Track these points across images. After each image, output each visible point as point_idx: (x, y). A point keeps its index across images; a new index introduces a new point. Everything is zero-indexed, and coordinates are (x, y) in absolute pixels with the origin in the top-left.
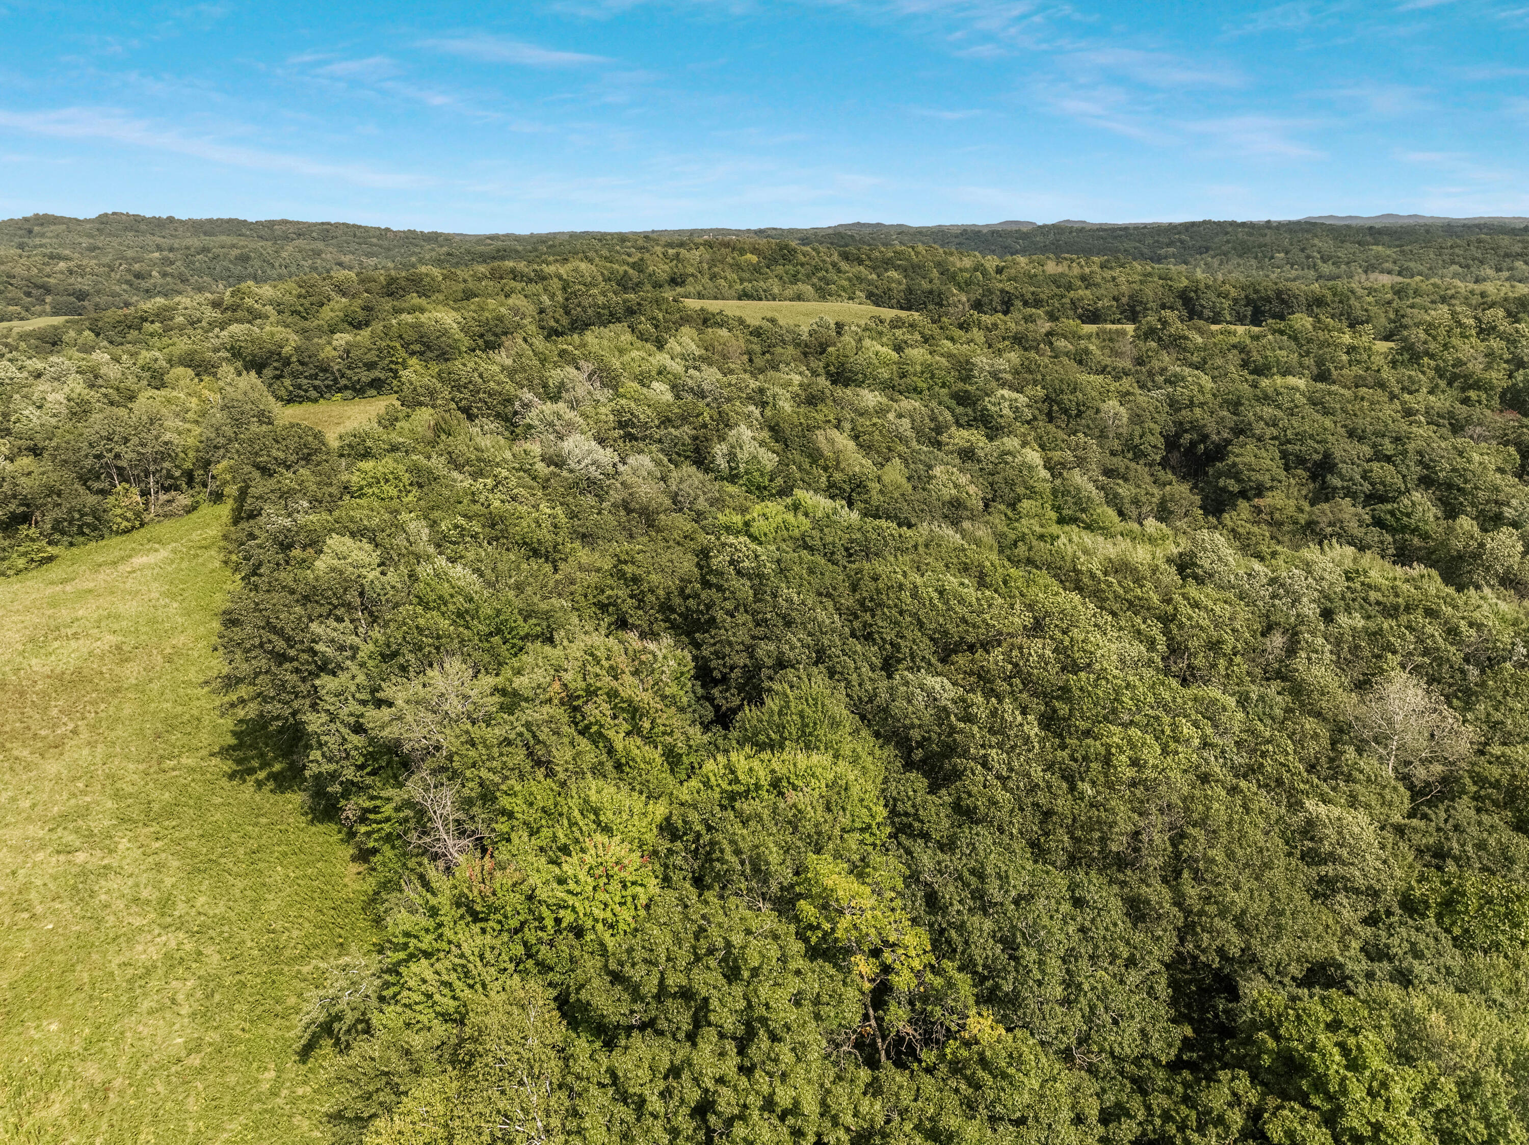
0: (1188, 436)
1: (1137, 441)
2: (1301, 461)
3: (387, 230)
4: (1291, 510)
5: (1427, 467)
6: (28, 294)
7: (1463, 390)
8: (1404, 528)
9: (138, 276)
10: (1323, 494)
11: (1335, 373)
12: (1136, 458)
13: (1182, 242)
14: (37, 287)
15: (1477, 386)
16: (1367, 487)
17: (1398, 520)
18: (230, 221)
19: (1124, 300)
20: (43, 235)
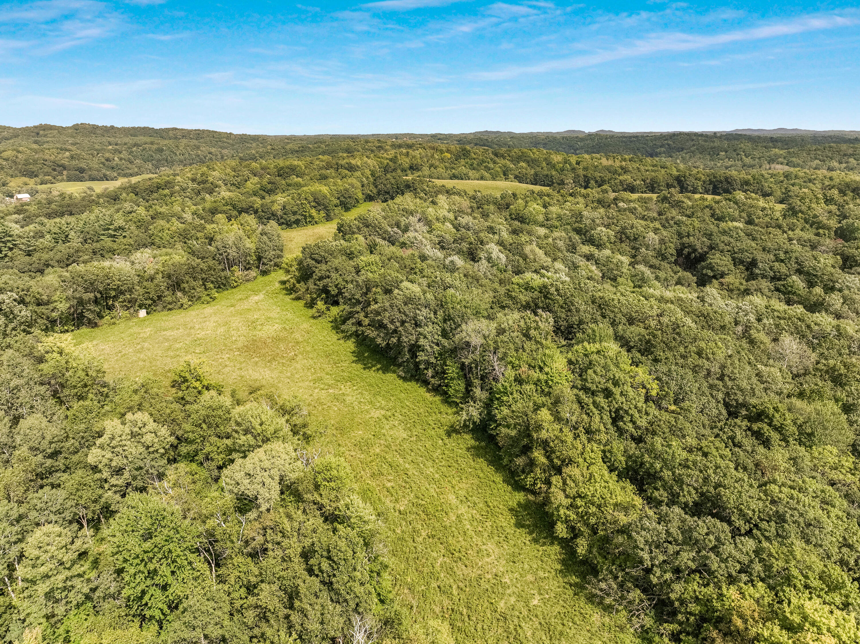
0: (687, 250)
1: (663, 252)
2: (742, 262)
3: (230, 134)
4: (737, 284)
5: (800, 265)
6: (54, 170)
7: (817, 229)
8: (789, 292)
9: (108, 160)
10: (752, 277)
11: (756, 221)
12: (663, 260)
13: (669, 145)
14: (59, 166)
15: (824, 227)
16: (772, 274)
17: (786, 289)
18: (144, 128)
19: (648, 181)
20: (45, 136)
